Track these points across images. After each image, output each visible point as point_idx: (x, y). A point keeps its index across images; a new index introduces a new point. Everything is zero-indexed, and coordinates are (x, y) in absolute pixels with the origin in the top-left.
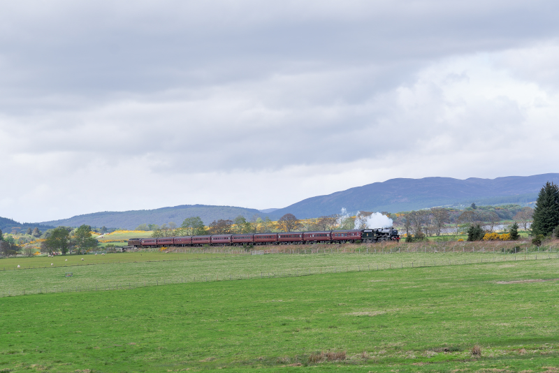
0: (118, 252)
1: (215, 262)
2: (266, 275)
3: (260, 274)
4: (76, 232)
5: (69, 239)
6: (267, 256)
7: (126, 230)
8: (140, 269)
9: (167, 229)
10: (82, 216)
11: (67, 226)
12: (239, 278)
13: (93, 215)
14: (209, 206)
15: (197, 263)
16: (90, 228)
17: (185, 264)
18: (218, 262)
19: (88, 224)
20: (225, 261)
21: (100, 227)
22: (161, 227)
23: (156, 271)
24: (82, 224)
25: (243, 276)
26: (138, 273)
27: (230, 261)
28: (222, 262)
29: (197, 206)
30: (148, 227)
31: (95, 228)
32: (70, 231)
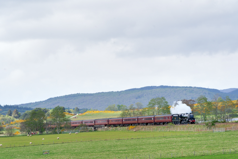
0: (90, 131)
1: (179, 139)
2: (227, 150)
3: (222, 151)
4: (52, 113)
5: (45, 120)
6: (227, 133)
7: (97, 110)
8: (110, 147)
9: (134, 109)
10: (56, 98)
11: (42, 107)
12: (202, 154)
13: (66, 97)
14: (173, 87)
15: (163, 140)
16: (64, 109)
17: (152, 141)
18: (182, 139)
19: (61, 105)
20: (189, 138)
21: (73, 108)
22: (128, 107)
23: (125, 148)
24: (56, 106)
25: (207, 152)
26: (109, 151)
27: (194, 138)
28: (186, 139)
29: (162, 87)
30: (116, 107)
31: (69, 109)
32: (46, 112)
